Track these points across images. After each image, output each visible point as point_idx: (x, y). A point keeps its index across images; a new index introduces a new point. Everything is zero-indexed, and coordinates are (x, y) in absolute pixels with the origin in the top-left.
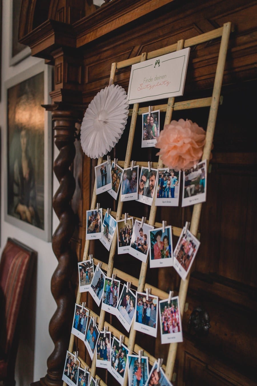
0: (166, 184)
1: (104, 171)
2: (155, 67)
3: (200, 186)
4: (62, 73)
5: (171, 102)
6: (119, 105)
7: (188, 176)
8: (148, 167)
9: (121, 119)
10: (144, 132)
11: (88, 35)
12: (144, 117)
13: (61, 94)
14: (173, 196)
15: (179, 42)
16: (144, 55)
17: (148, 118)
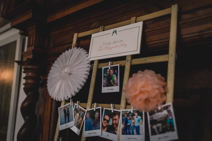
0: (131, 123)
1: (67, 111)
2: (112, 35)
3: (168, 125)
4: (34, 39)
5: (129, 59)
6: (82, 61)
7: (153, 116)
8: (111, 108)
9: (84, 71)
10: (104, 81)
11: (57, 15)
12: (104, 70)
13: (32, 54)
14: (138, 133)
15: (132, 18)
16: (102, 28)
17: (108, 70)
